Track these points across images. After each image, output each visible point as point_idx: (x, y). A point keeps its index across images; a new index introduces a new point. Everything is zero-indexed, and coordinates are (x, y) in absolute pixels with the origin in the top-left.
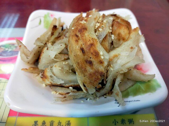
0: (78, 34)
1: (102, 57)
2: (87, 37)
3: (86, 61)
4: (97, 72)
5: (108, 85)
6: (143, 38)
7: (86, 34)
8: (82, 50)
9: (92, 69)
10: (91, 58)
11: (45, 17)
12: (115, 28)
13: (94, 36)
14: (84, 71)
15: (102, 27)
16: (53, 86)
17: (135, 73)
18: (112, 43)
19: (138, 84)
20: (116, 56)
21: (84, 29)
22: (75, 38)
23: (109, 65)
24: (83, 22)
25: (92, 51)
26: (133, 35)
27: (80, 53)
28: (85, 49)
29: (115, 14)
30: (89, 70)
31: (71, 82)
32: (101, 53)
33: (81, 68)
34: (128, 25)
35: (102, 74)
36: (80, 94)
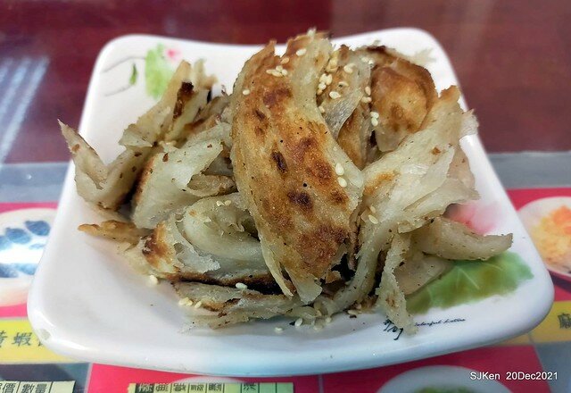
0: (264, 109)
1: (343, 183)
2: (292, 117)
3: (292, 196)
4: (326, 229)
5: (363, 273)
6: (471, 122)
7: (290, 109)
8: (278, 159)
9: (310, 219)
10: (305, 185)
11: (150, 58)
12: (382, 89)
13: (315, 114)
14: (283, 227)
15: (341, 86)
16: (184, 280)
17: (449, 232)
18: (373, 140)
19: (460, 270)
20: (385, 179)
21: (281, 93)
22: (253, 123)
23: (364, 207)
24: (278, 72)
25: (308, 162)
26: (438, 112)
27: (269, 170)
28: (286, 157)
29: (380, 45)
30: (302, 223)
31: (241, 264)
32: (339, 170)
33: (274, 218)
34: (422, 78)
35: (342, 238)
36: (271, 304)
